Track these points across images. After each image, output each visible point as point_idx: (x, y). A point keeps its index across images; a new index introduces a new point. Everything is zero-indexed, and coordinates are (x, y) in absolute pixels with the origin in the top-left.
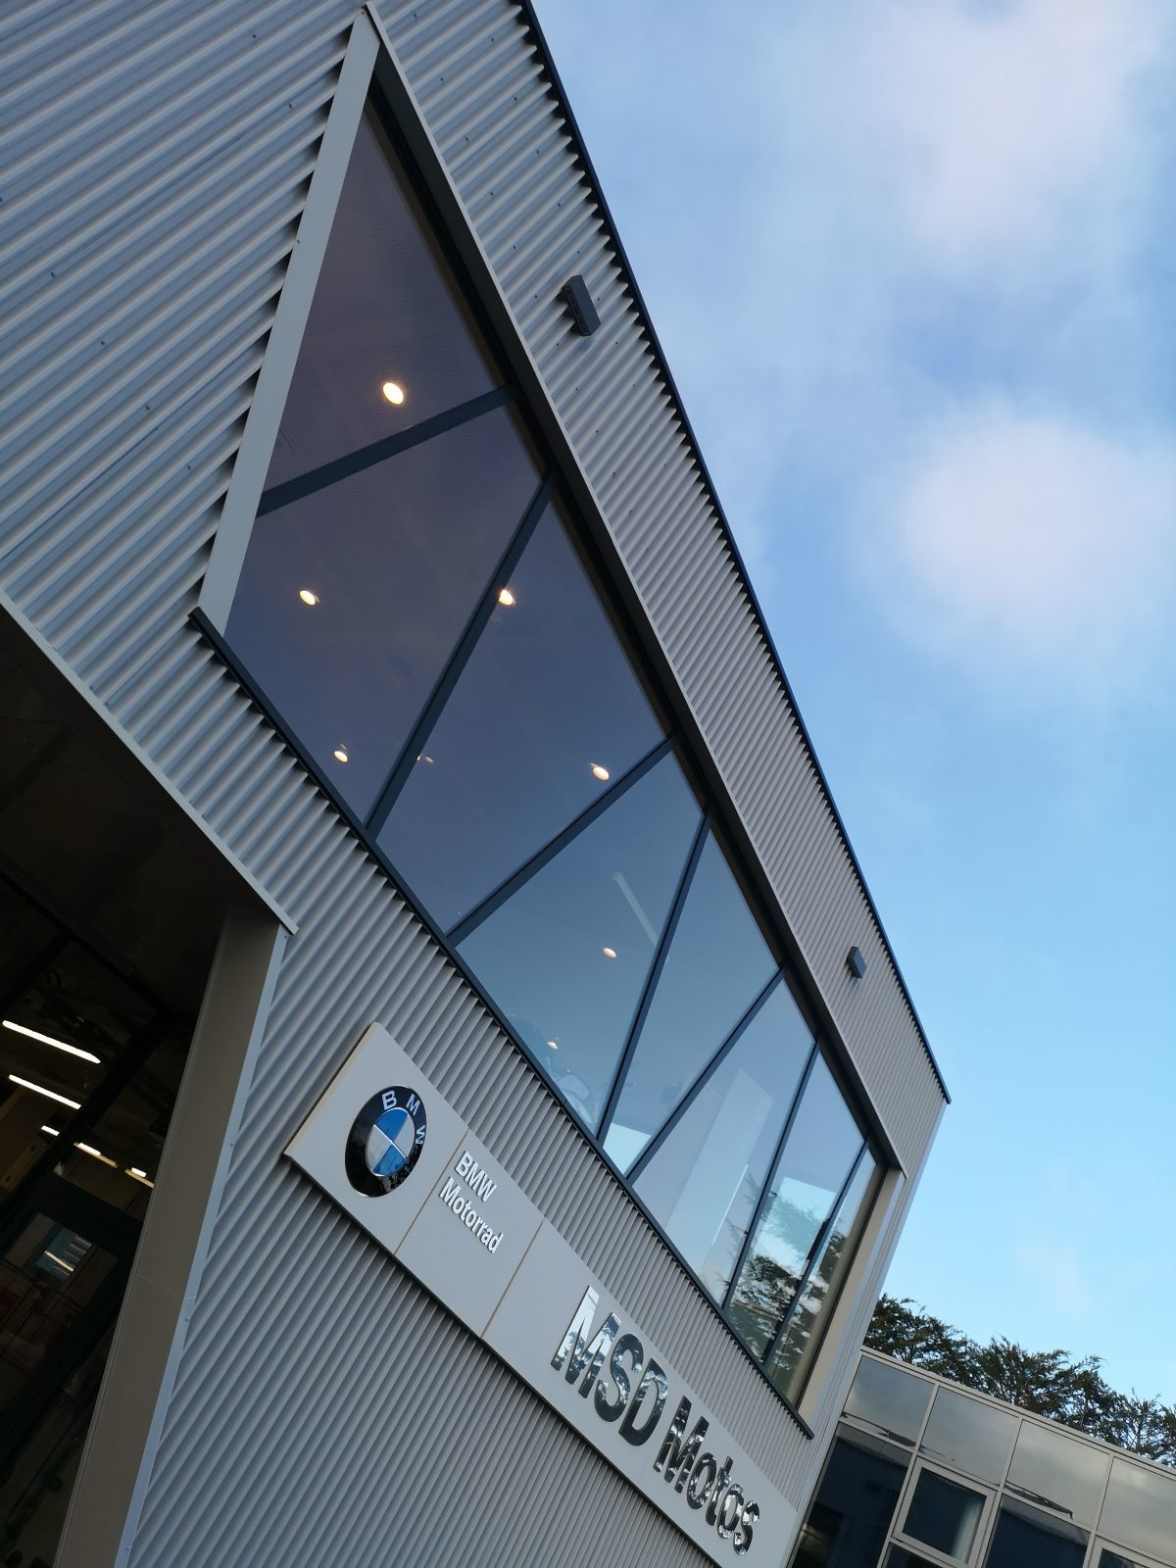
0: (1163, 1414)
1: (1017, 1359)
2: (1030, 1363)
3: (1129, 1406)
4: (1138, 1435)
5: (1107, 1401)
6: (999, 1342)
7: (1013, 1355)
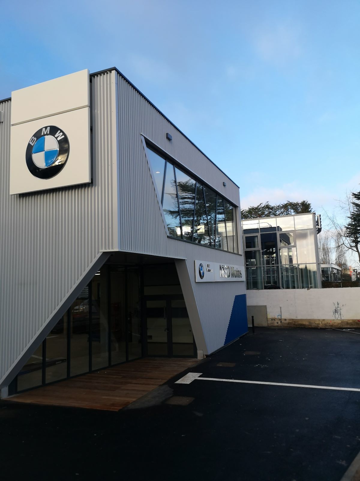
0: (282, 206)
1: (254, 209)
2: (256, 208)
3: (276, 207)
4: (279, 212)
5: (272, 208)
6: (250, 207)
7: (253, 209)
